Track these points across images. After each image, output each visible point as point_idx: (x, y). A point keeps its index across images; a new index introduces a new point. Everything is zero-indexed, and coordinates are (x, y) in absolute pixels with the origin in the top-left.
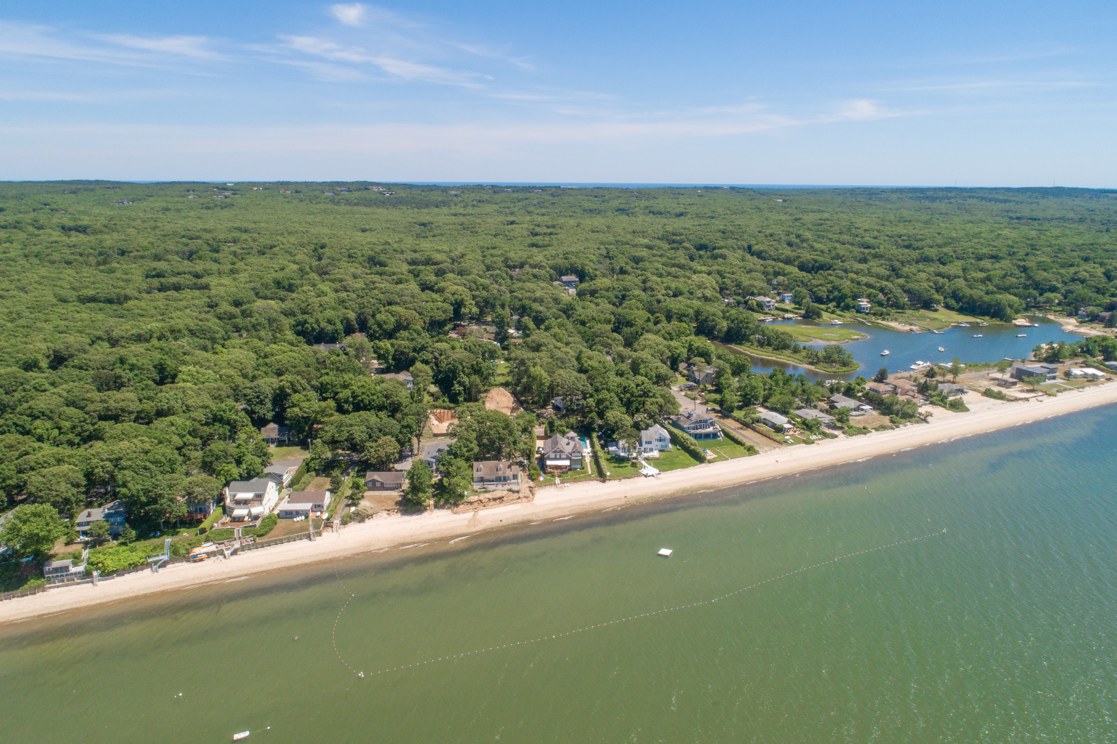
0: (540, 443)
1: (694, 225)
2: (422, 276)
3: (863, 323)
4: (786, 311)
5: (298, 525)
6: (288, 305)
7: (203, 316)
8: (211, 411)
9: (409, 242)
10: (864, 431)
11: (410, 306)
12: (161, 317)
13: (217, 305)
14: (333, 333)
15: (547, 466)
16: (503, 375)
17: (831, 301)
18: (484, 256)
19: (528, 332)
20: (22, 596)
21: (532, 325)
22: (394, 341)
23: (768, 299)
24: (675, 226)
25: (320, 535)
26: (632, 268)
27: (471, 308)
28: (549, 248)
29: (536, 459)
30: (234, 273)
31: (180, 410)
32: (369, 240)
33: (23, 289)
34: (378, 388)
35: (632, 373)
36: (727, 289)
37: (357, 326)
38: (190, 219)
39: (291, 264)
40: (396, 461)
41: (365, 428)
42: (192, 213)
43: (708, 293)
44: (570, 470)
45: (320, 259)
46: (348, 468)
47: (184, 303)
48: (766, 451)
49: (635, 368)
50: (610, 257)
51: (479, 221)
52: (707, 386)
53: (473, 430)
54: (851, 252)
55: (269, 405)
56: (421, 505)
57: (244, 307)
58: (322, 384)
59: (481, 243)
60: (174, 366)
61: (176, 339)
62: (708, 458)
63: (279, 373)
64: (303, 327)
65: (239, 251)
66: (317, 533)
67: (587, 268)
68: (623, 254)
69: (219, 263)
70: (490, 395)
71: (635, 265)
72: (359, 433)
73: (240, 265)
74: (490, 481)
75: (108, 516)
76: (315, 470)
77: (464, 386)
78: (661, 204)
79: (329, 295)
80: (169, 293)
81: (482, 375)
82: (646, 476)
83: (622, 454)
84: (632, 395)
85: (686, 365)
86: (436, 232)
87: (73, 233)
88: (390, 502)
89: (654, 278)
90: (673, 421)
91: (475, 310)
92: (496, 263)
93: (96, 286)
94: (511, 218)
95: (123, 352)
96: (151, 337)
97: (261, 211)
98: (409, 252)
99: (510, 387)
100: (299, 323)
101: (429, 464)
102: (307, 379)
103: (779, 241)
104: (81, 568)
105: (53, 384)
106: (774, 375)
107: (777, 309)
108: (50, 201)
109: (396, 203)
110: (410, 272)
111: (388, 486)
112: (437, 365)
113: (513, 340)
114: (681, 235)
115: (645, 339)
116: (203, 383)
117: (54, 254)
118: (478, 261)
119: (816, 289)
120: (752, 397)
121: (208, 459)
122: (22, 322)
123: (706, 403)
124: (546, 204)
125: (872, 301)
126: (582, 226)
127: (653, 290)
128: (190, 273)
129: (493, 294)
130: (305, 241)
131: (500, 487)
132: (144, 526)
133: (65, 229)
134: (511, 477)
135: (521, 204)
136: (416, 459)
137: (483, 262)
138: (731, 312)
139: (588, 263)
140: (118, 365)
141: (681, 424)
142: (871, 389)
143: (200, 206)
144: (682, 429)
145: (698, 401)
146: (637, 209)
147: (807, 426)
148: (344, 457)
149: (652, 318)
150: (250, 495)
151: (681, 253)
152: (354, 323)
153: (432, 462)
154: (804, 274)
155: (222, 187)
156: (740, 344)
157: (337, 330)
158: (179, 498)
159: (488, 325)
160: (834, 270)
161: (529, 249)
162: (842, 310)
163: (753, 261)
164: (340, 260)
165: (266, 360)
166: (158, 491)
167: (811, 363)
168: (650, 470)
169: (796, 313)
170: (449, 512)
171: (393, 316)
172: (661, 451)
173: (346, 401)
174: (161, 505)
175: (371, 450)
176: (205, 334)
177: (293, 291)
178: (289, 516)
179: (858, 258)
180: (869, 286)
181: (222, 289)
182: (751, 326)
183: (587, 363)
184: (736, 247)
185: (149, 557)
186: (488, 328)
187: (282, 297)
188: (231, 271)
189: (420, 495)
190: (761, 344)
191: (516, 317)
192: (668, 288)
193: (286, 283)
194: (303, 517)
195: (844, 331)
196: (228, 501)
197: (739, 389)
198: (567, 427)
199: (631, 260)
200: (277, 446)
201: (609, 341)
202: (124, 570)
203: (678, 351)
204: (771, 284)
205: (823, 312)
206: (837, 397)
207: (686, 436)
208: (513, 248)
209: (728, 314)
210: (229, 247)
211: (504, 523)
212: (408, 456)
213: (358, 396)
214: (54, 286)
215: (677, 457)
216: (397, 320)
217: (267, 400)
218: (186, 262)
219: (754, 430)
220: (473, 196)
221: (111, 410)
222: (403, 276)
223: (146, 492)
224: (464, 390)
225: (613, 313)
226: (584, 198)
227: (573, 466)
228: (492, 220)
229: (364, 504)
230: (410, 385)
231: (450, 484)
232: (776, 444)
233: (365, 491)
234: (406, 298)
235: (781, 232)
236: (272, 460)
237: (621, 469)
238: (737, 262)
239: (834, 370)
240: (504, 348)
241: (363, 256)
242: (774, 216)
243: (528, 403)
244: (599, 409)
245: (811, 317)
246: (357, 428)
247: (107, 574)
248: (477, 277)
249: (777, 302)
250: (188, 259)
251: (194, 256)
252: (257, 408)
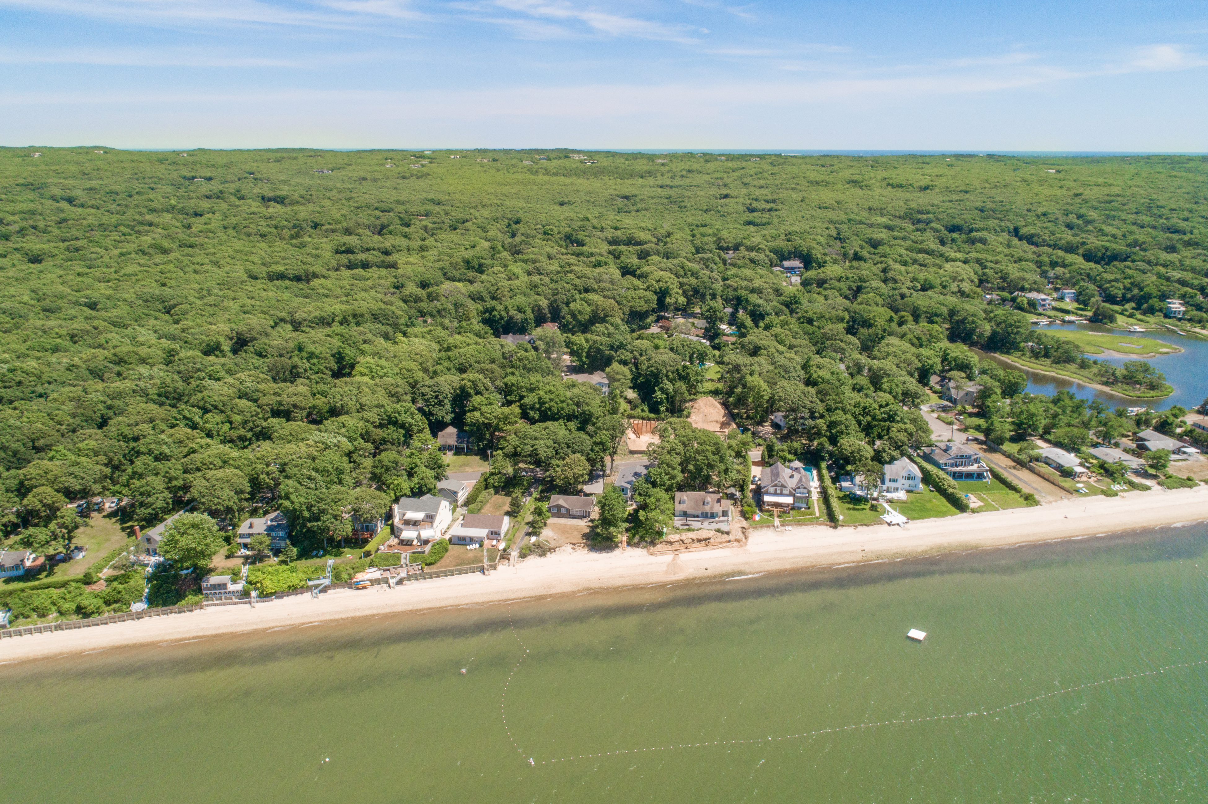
0: (756, 471)
1: (943, 202)
2: (623, 258)
3: (1174, 332)
4: (1067, 312)
5: (471, 555)
6: (477, 287)
7: (389, 298)
8: (386, 412)
9: (611, 217)
10: (1188, 483)
11: (609, 293)
12: (345, 299)
13: (403, 286)
14: (522, 322)
15: (764, 502)
16: (712, 380)
17: (1128, 301)
18: (694, 236)
19: (744, 330)
20: (180, 612)
21: (749, 322)
22: (589, 336)
23: (1043, 297)
24: (920, 201)
25: (495, 569)
26: (869, 253)
27: (677, 298)
28: (768, 227)
29: (751, 491)
30: (424, 250)
31: (354, 409)
32: (566, 214)
33: (216, 264)
34: (568, 394)
35: (872, 389)
36: (988, 283)
37: (549, 315)
38: (385, 190)
39: (483, 241)
40: (585, 483)
41: (552, 442)
42: (388, 184)
43: (966, 287)
44: (793, 508)
45: (513, 236)
46: (530, 487)
47: (369, 283)
48: (1050, 502)
49: (876, 381)
50: (840, 239)
51: (687, 193)
52: (967, 407)
53: (677, 454)
54: (1153, 238)
55: (448, 406)
56: (612, 541)
57: (430, 290)
58: (506, 384)
59: (690, 220)
60: (352, 355)
61: (358, 324)
62: (972, 506)
63: (462, 370)
64: (490, 314)
65: (430, 226)
66: (491, 566)
67: (814, 252)
68: (857, 235)
69: (409, 239)
70: (696, 405)
71: (872, 250)
72: (544, 449)
73: (430, 241)
74: (694, 517)
75: (270, 529)
76: (494, 487)
77: (667, 394)
78: (901, 175)
79: (520, 278)
80: (356, 271)
81: (689, 381)
82: (889, 524)
83: (859, 493)
84: (874, 418)
85: (939, 379)
86: (640, 206)
87: (272, 203)
88: (576, 533)
89: (898, 266)
90: (924, 453)
91: (682, 300)
92: (707, 244)
93: (286, 261)
94: (725, 191)
95: (302, 338)
96: (333, 321)
97: (456, 181)
98: (609, 229)
99: (721, 396)
100: (487, 311)
101: (623, 490)
102: (490, 378)
103: (1055, 222)
104: (239, 587)
105: (229, 372)
106: (1059, 400)
107: (1054, 309)
108: (254, 169)
109: (599, 173)
110: (610, 253)
111: (575, 513)
112: (636, 365)
113: (725, 338)
114: (928, 213)
115: (888, 345)
116: (381, 377)
117: (251, 226)
118: (686, 242)
119: (1108, 285)
120: (1030, 426)
121: (378, 471)
122: (210, 300)
123: (965, 429)
124: (766, 175)
125: (1188, 303)
126: (807, 201)
127: (895, 281)
128: (379, 249)
129: (704, 282)
130: (499, 215)
131: (706, 524)
132: (307, 543)
133: (265, 200)
134: (720, 514)
135: (736, 174)
136: (608, 480)
137: (692, 242)
138: (997, 313)
139: (817, 246)
140: (296, 352)
141: (936, 458)
142: (1196, 425)
143: (397, 176)
144: (937, 465)
145: (955, 427)
146: (873, 181)
147: (1106, 470)
148: (527, 472)
149: (896, 318)
150: (419, 516)
151: (928, 234)
152: (546, 311)
153: (627, 488)
154: (1092, 265)
155: (419, 156)
156: (1007, 353)
157: (526, 319)
158: (344, 515)
159: (695, 317)
160: (1133, 261)
161: (745, 228)
162: (1144, 314)
163: (1022, 248)
164: (533, 237)
165: (450, 353)
166: (323, 506)
167: (1106, 384)
168: (894, 516)
169: (1081, 316)
170: (645, 551)
171: (589, 305)
172: (908, 491)
173: (532, 408)
174: (324, 522)
175: (557, 469)
176: (388, 320)
177: (482, 272)
178: (462, 542)
179: (1164, 246)
180: (1183, 283)
181: (409, 268)
182: (1022, 330)
183: (817, 374)
184: (998, 229)
185: (310, 580)
186: (696, 321)
187: (471, 278)
188: (421, 247)
189: (612, 529)
190: (1036, 355)
191: (729, 310)
192: (914, 280)
193: (475, 263)
194: (477, 546)
195: (1147, 342)
196: (396, 520)
197: (1011, 414)
198: (790, 453)
199: (866, 242)
200: (454, 454)
201: (843, 345)
202: (283, 592)
203: (930, 362)
204: (1046, 277)
205: (1117, 315)
206: (1147, 433)
207: (942, 474)
208: (726, 226)
209: (992, 315)
210: (421, 221)
211: (709, 573)
212: (599, 476)
213: (545, 403)
214: (246, 261)
215: (930, 501)
216: (593, 311)
217: (446, 401)
218: (377, 237)
219: (1032, 470)
220: (682, 165)
221: (283, 405)
222: (603, 259)
223: (309, 508)
224: (667, 398)
225: (846, 310)
226: (809, 167)
227: (796, 505)
228: (703, 193)
229: (547, 533)
230: (605, 389)
231: (647, 519)
232: (1063, 493)
233: (549, 518)
234: (604, 284)
235: (1056, 211)
236: (448, 472)
237: (856, 513)
238: (1001, 249)
239: (1138, 393)
240: (716, 347)
241: (559, 233)
242: (1046, 191)
243: (741, 417)
244: (831, 432)
245: (1100, 321)
246: (542, 442)
247: (265, 596)
248: (685, 261)
249: (1054, 300)
250: (379, 234)
251: (384, 231)
252: (435, 410)
